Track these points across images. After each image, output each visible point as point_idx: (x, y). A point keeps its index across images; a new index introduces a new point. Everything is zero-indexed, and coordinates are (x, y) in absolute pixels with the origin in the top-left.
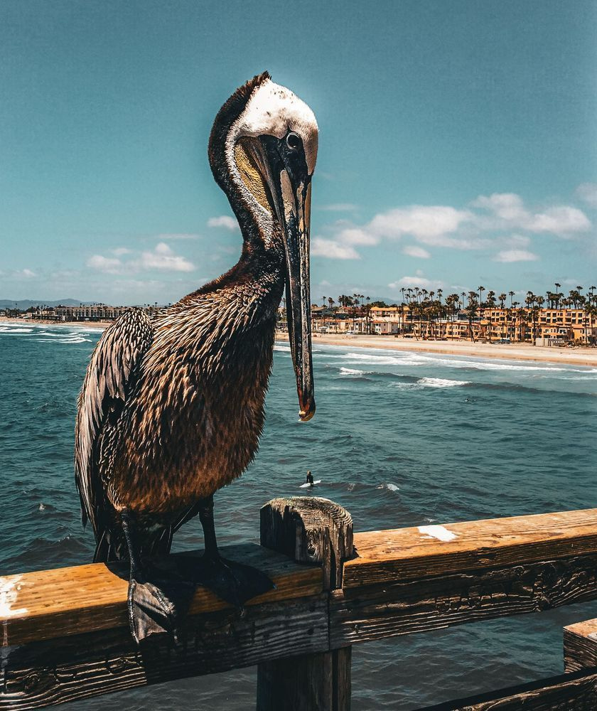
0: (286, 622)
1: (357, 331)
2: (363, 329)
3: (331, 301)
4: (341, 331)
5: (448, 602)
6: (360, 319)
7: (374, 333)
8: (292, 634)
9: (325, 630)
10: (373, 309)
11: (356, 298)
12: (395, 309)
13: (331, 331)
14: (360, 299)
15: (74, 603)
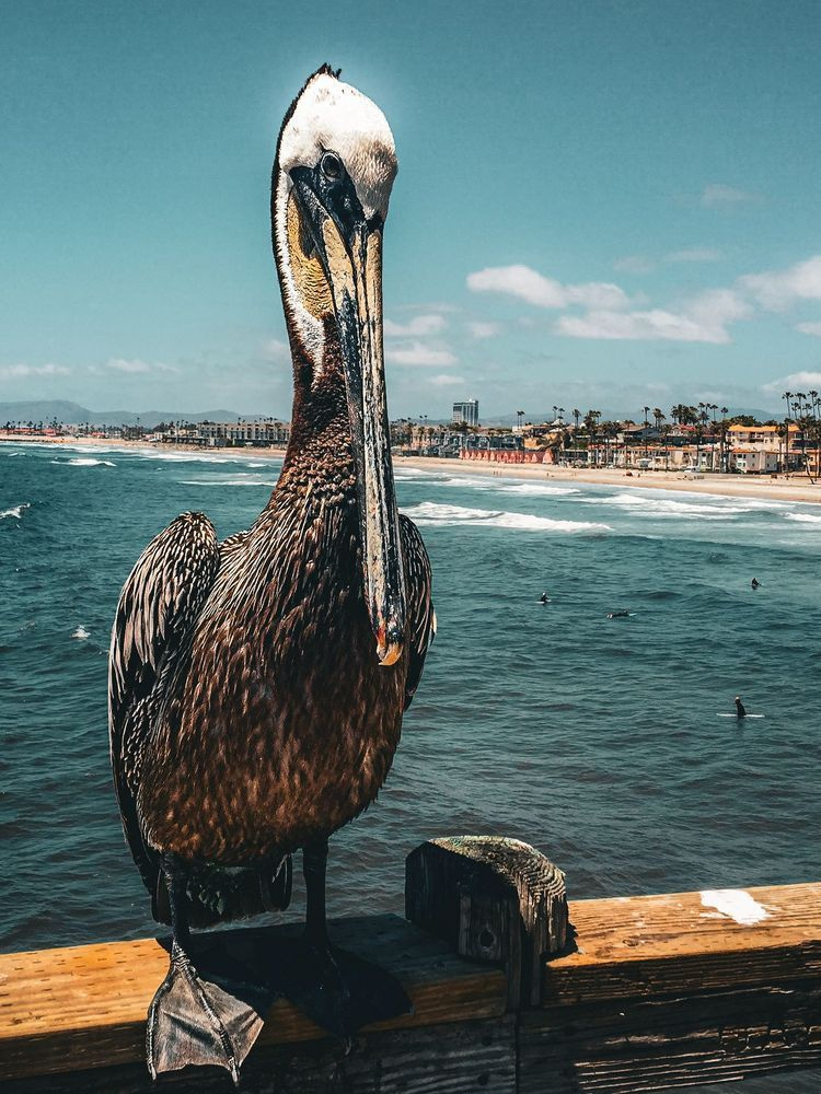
0: (438, 1063)
1: (704, 467)
2: (714, 463)
3: (658, 415)
4: (674, 466)
5: (745, 1034)
6: (709, 445)
7: (734, 471)
8: (450, 1082)
9: (511, 1077)
10: (731, 429)
11: (704, 409)
12: (773, 429)
13: (657, 466)
14: (710, 412)
15: (62, 1019)
